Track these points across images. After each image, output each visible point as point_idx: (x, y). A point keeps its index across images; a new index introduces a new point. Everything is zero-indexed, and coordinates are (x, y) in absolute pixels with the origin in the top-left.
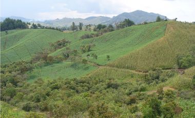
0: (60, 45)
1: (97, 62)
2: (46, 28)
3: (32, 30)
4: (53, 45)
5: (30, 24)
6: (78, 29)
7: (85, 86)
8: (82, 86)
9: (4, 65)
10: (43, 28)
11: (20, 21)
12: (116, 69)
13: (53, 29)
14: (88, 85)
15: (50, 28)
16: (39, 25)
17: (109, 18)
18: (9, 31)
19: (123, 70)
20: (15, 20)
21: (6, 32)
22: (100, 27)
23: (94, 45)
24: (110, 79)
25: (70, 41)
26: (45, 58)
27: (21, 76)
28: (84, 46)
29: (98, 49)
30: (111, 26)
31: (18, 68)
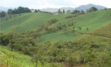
0: (53, 22)
1: (81, 32)
2: (43, 12)
3: (35, 13)
4: (49, 22)
5: (33, 10)
6: (62, 13)
7: (78, 46)
8: (76, 46)
9: (22, 33)
10: (41, 12)
11: (27, 8)
12: (94, 36)
13: (47, 12)
14: (79, 45)
15: (45, 12)
16: (39, 10)
17: (73, 8)
18: (21, 14)
19: (99, 37)
20: (24, 8)
21: (20, 14)
22: (76, 12)
23: (76, 22)
24: (92, 42)
25: (59, 19)
26: (47, 29)
27: (34, 40)
28: (69, 23)
29: (78, 24)
30: (82, 11)
31: (32, 35)
